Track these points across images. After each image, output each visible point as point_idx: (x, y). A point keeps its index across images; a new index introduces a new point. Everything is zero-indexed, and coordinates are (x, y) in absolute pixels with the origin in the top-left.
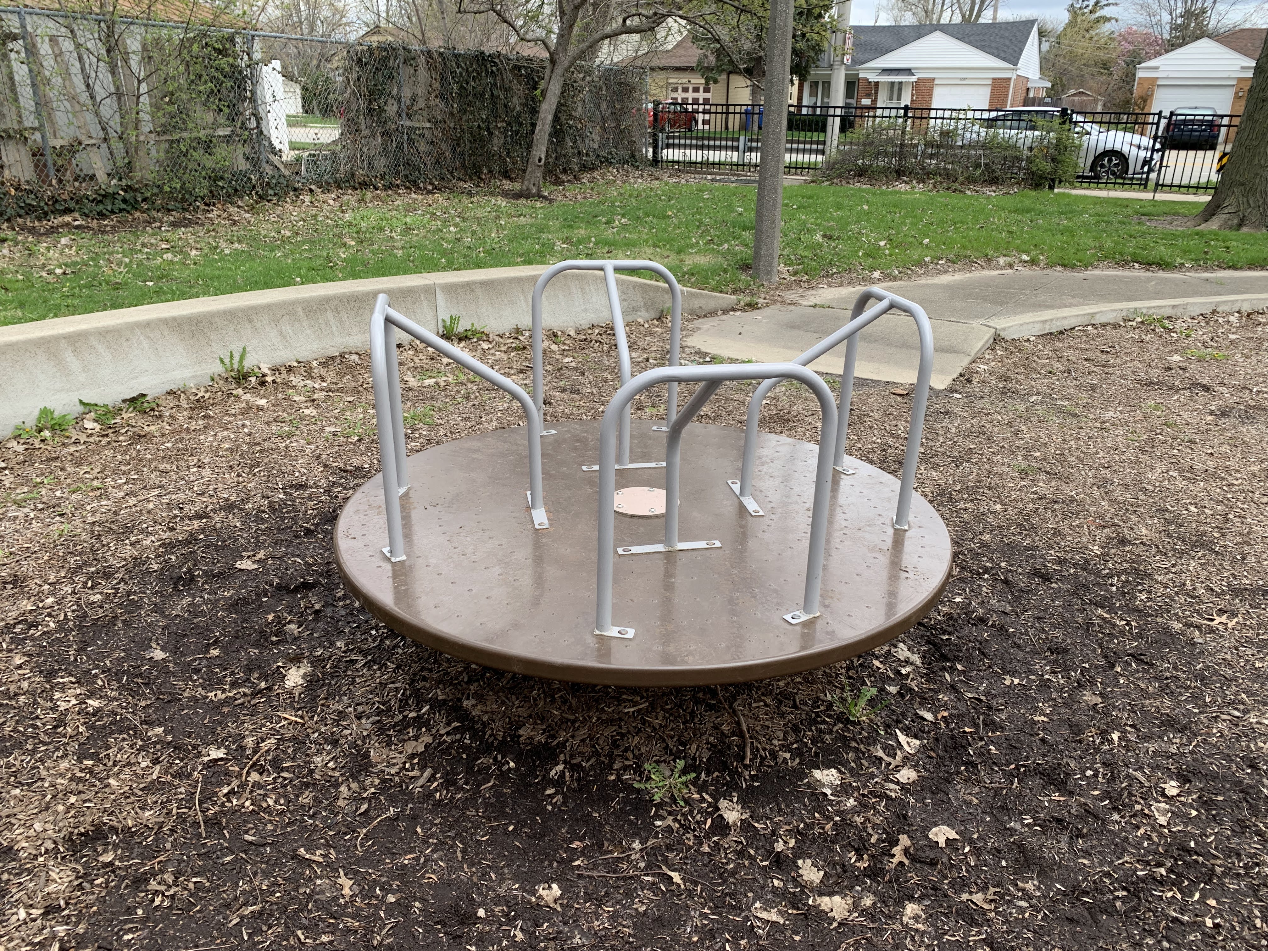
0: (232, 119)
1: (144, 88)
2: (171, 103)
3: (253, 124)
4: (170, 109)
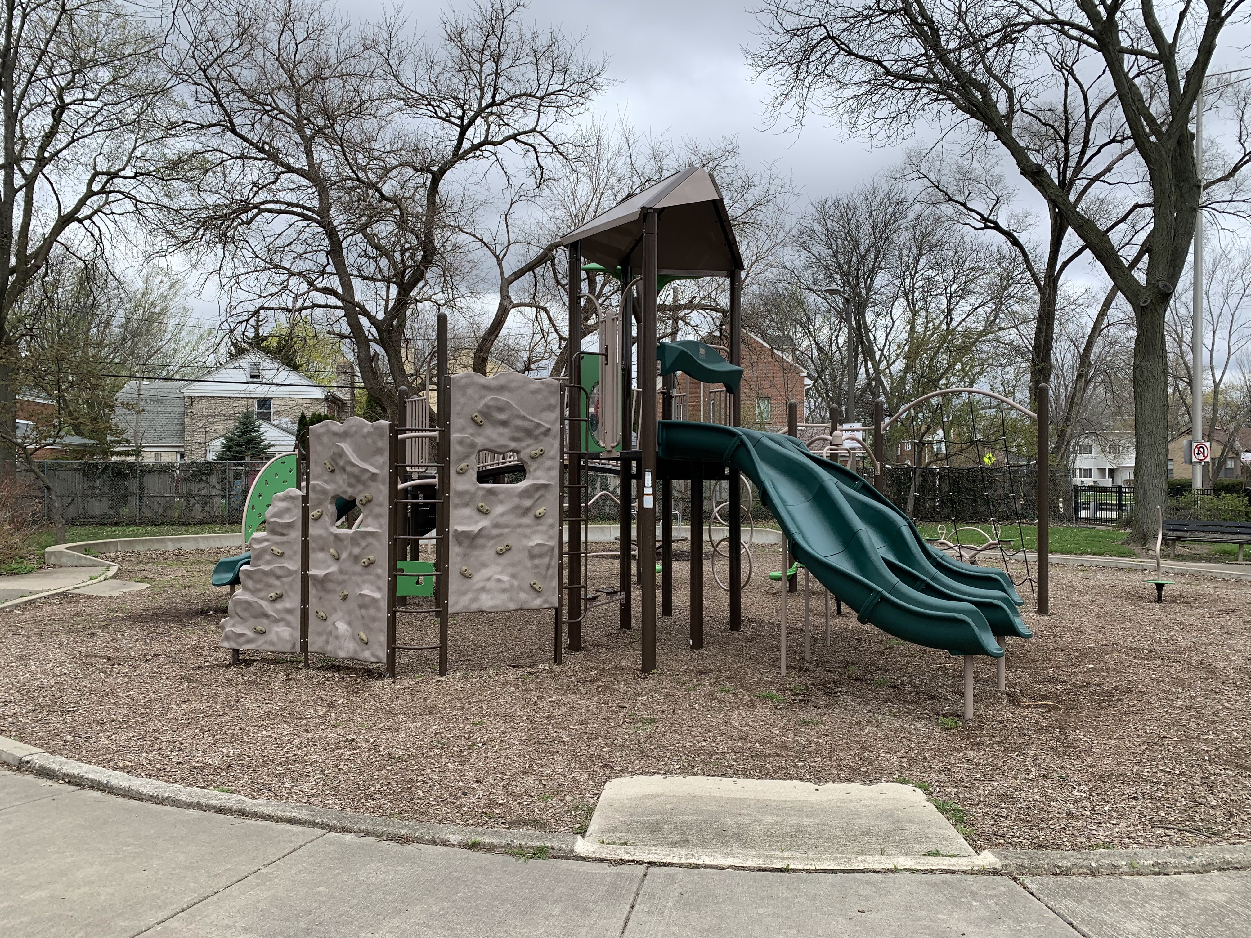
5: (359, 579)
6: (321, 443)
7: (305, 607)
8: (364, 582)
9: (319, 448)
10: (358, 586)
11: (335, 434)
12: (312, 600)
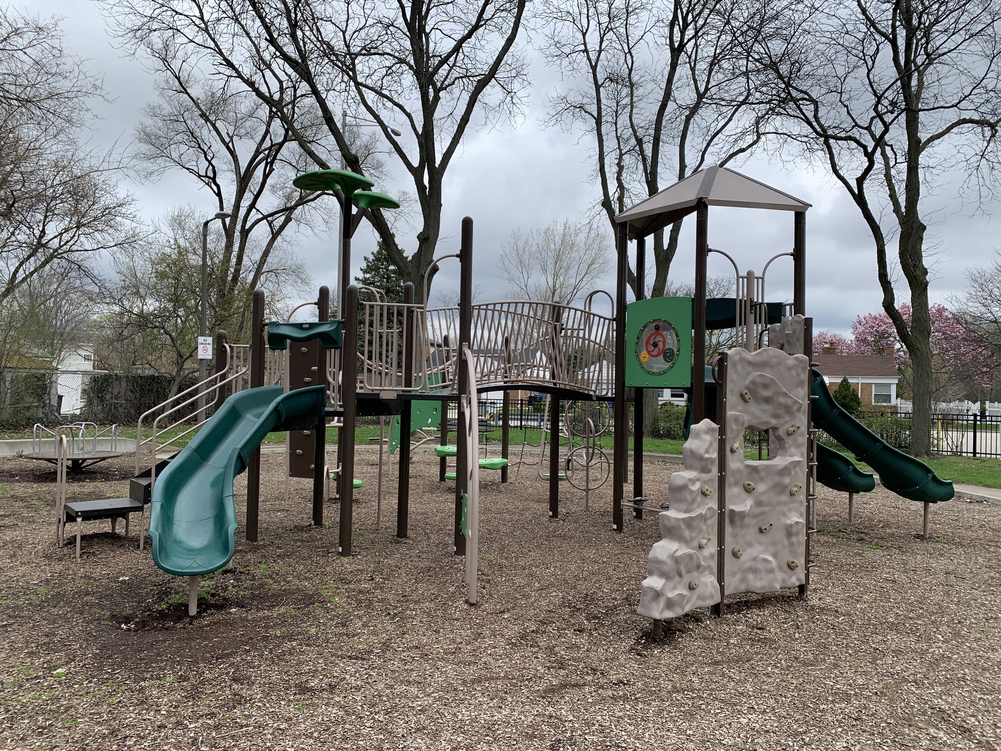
0: (39, 400)
1: (9, 391)
2: (18, 395)
3: (48, 401)
4: (17, 397)
5: (785, 508)
6: (736, 372)
7: (721, 548)
8: (790, 510)
9: (735, 377)
10: (784, 515)
11: (750, 363)
12: (728, 539)
